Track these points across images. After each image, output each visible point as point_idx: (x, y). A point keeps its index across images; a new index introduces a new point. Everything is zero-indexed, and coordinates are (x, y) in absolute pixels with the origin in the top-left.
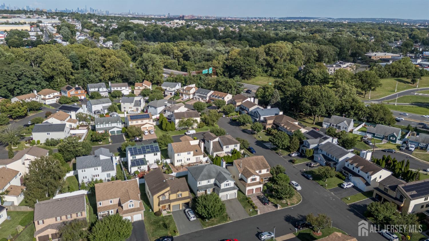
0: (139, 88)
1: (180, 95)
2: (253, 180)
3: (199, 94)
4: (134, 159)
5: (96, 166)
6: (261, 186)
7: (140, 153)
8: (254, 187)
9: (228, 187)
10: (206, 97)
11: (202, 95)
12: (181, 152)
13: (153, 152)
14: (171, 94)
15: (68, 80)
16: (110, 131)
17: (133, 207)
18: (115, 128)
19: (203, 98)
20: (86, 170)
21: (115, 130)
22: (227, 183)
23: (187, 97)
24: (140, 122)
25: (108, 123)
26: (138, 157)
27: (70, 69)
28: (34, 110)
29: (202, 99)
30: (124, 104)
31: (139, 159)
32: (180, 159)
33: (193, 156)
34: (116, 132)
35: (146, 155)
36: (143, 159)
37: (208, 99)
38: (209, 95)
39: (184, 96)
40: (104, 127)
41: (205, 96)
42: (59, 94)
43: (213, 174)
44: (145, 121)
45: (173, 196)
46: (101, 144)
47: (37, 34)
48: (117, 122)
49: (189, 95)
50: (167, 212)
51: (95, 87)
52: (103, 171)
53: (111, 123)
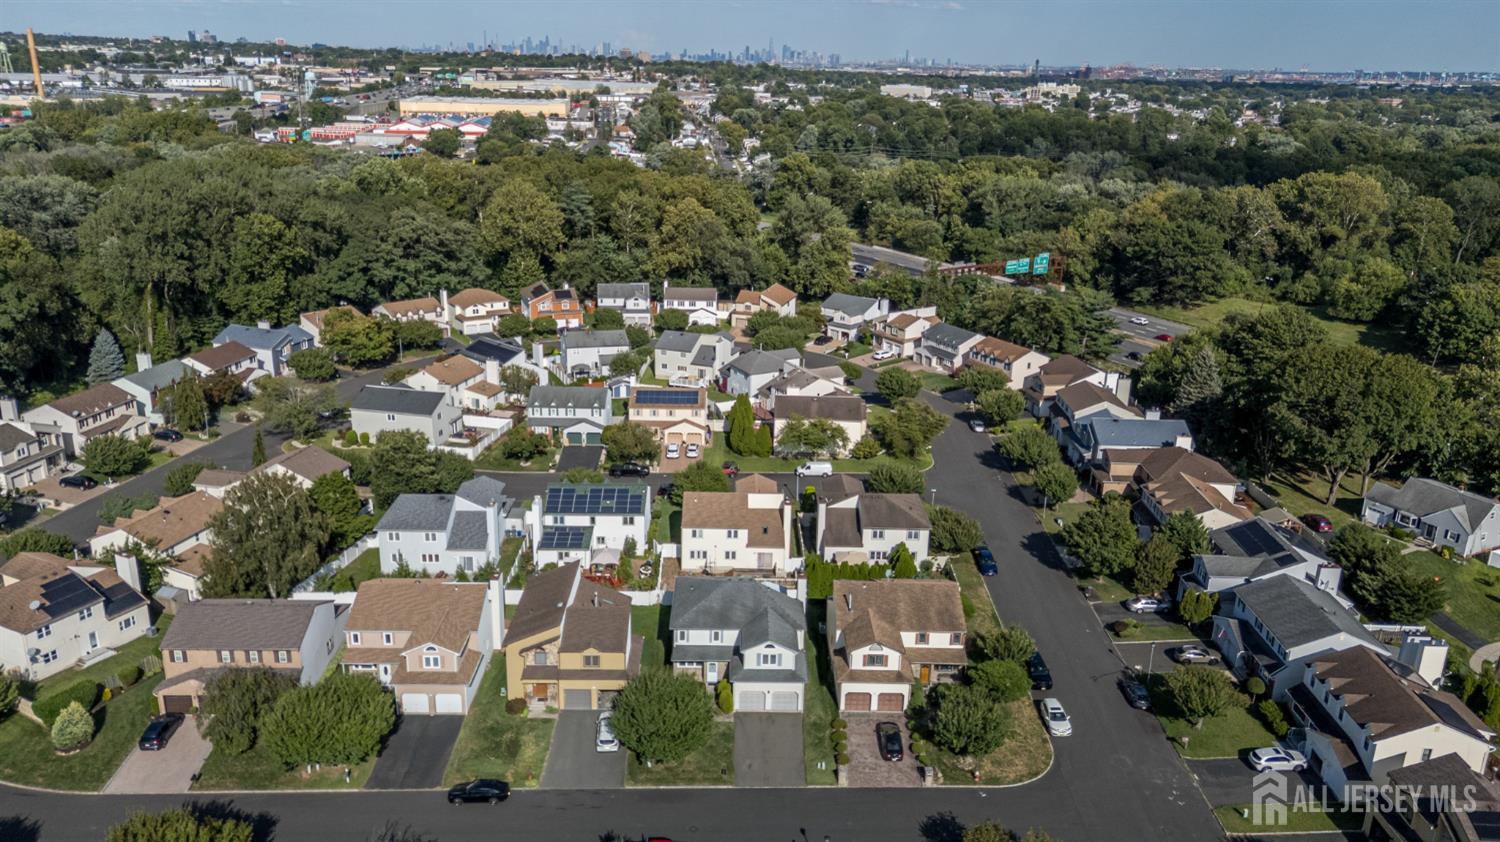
0: (748, 307)
1: (874, 342)
2: (871, 660)
3: (934, 344)
4: (559, 524)
5: (431, 529)
6: (904, 689)
7: (580, 511)
8: (875, 689)
9: (769, 666)
10: (955, 356)
11: (942, 347)
12: (705, 525)
13: (620, 511)
14: (845, 335)
15: (548, 265)
16: (566, 431)
17: (438, 668)
18: (583, 424)
19: (943, 356)
20: (401, 534)
21: (583, 429)
22: (770, 652)
23: (895, 350)
24: (663, 414)
25: (565, 406)
26: (573, 521)
27: (555, 233)
28: (419, 347)
29: (941, 360)
30: (664, 353)
31: (571, 528)
32: (702, 549)
33: (748, 546)
34: (584, 437)
35: (599, 519)
36: (584, 528)
37: (958, 362)
38: (964, 348)
39: (885, 345)
40: (554, 416)
41: (950, 350)
42: (507, 307)
43: (739, 614)
44: (681, 413)
45: (573, 661)
46: (523, 469)
47: (569, 126)
48: (592, 407)
49: (901, 342)
50: (547, 707)
51: (615, 296)
52: (451, 546)
53: (575, 407)
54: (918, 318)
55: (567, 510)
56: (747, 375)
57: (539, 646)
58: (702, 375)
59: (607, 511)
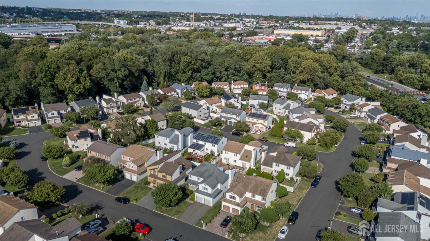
0: (317, 95)
1: (354, 111)
3: (370, 114)
4: (197, 143)
5: (166, 137)
6: (240, 209)
7: (202, 140)
8: (231, 206)
9: (205, 191)
10: (375, 119)
11: (372, 116)
12: (229, 151)
14: (346, 107)
15: (265, 77)
16: (229, 121)
18: (233, 119)
19: (372, 119)
20: (160, 137)
21: (233, 121)
22: (205, 187)
23: (359, 114)
24: (255, 120)
25: (230, 114)
26: (201, 142)
28: (218, 94)
29: (371, 119)
30: (276, 104)
31: (200, 144)
33: (240, 159)
34: (233, 123)
35: (206, 143)
36: (202, 145)
37: (376, 121)
38: (378, 117)
39: (357, 112)
40: (227, 116)
41: (374, 117)
42: (248, 87)
45: (160, 175)
48: (236, 115)
49: (361, 112)
50: (154, 186)
51: (279, 87)
52: (170, 142)
53: (232, 114)
54: (370, 105)
55: (199, 139)
56: (293, 114)
57: (154, 169)
58: (285, 112)
59: (209, 142)
